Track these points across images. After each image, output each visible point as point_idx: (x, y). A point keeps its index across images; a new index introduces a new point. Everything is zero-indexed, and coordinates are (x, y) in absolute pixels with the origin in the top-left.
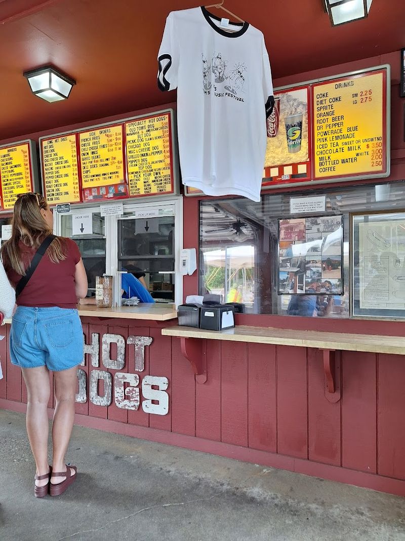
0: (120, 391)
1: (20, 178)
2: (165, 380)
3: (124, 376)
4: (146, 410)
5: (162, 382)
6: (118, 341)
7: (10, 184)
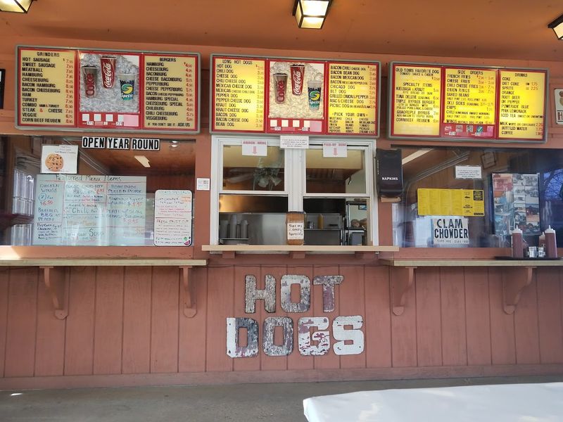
0: (305, 338)
1: (177, 95)
2: (360, 318)
3: (310, 320)
4: (337, 352)
5: (356, 321)
6: (302, 282)
7: (159, 98)
